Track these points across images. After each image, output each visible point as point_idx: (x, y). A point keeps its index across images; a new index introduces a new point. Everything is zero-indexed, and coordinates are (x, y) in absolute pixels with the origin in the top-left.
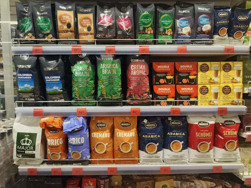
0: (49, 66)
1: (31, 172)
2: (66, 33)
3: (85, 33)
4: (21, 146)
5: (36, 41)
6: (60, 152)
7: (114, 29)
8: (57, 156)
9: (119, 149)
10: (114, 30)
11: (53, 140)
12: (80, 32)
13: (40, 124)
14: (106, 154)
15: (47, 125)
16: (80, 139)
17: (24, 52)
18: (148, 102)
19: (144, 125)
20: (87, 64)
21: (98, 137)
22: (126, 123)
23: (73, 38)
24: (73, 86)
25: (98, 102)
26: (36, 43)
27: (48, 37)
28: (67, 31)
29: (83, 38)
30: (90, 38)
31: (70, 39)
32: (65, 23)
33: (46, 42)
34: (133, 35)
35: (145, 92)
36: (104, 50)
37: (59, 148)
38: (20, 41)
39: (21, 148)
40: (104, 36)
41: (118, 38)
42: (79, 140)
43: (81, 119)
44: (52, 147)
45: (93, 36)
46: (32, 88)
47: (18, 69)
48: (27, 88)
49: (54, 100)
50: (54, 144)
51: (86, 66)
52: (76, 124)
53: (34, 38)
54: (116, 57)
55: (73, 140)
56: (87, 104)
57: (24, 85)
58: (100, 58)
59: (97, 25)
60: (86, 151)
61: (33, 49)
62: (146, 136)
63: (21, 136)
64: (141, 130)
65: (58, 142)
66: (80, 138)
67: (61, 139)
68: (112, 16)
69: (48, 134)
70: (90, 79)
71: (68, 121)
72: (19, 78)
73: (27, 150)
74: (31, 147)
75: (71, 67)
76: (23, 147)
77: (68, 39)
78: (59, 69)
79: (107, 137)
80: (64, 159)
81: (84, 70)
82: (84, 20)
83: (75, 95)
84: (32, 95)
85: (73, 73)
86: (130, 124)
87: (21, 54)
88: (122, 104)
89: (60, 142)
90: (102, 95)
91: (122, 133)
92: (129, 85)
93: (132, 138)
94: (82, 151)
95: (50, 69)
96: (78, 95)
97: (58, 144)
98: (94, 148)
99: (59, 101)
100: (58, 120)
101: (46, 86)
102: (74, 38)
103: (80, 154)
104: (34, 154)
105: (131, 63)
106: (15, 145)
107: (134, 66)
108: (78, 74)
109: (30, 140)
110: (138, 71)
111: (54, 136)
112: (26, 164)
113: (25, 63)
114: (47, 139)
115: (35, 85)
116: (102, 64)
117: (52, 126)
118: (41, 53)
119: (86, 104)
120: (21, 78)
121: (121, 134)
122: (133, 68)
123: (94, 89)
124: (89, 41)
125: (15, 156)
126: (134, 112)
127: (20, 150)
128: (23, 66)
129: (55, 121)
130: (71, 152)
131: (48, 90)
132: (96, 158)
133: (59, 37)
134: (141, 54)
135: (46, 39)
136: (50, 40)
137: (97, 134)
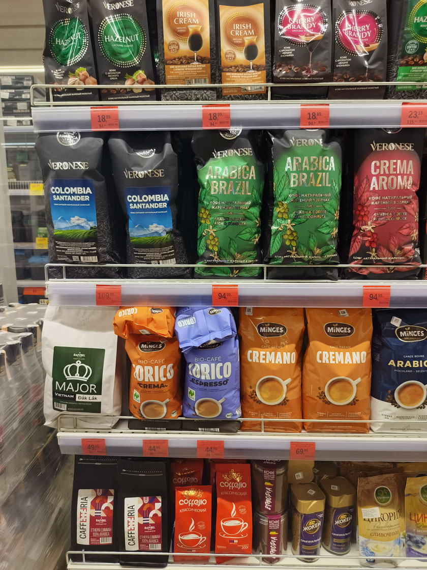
0: (139, 164)
1: (89, 447)
2: (184, 66)
3: (239, 63)
4: (64, 383)
5: (99, 90)
6: (168, 400)
7: (326, 52)
8: (158, 409)
9: (322, 396)
10: (326, 54)
11: (151, 368)
12: (225, 61)
13: (115, 325)
14: (284, 407)
15: (136, 328)
16: (222, 368)
17: (66, 125)
18: (411, 270)
19: (392, 331)
20: (243, 158)
21: (264, 362)
22: (340, 325)
23: (205, 82)
24: (203, 222)
25: (267, 267)
26: (97, 96)
27: (134, 77)
28: (189, 60)
29: (233, 80)
30: (254, 80)
31: (195, 82)
32: (185, 34)
33: (128, 95)
34: (382, 68)
35: (408, 239)
36: (297, 115)
37: (165, 389)
38: (55, 91)
39: (66, 388)
40: (298, 74)
41: (336, 78)
42: (218, 369)
43: (225, 314)
44: (146, 387)
45: (263, 73)
46: (92, 228)
47: (52, 174)
48: (77, 228)
49: (149, 262)
50: (152, 380)
51: (242, 165)
52: (211, 328)
53: (94, 83)
54: (330, 135)
55: (202, 370)
56: (238, 272)
57: (69, 220)
58: (282, 139)
59: (276, 39)
60: (233, 397)
61: (92, 116)
62: (399, 362)
63: (63, 356)
64: (384, 345)
65: (162, 374)
66: (220, 365)
67: (171, 365)
68: (321, 11)
69: (135, 353)
70: (249, 203)
71: (187, 318)
72: (56, 198)
73: (79, 392)
74: (91, 385)
75: (198, 167)
76: (70, 384)
77: (190, 83)
78: (166, 174)
79: (289, 363)
80: (174, 416)
81: (235, 177)
82: (237, 26)
83: (207, 249)
84: (92, 246)
85: (206, 183)
86: (352, 329)
87: (58, 131)
88: (336, 273)
89: (168, 375)
90: (284, 250)
91: (332, 353)
92: (360, 218)
93: (358, 366)
94: (226, 399)
95: (141, 174)
96: (216, 249)
97: (164, 379)
98: (252, 390)
99: (162, 265)
100: (163, 314)
101: (130, 222)
102: (207, 80)
103: (220, 406)
104: (100, 403)
105: (371, 155)
106: (49, 380)
107: (382, 162)
108: (218, 187)
109: (87, 367)
110: (392, 179)
111: (152, 357)
112: (76, 427)
113: (70, 154)
114: (134, 365)
115: (99, 221)
116: (289, 159)
117: (147, 332)
118: (116, 125)
119: (235, 272)
120: (62, 198)
121: (327, 356)
122: (378, 170)
123: (257, 232)
124: (249, 89)
125: (49, 407)
126: (372, 296)
127: (62, 392)
128: (65, 166)
129: (155, 317)
130: (196, 401)
131: (135, 233)
132: (256, 416)
133: (165, 79)
134: (404, 129)
135: (127, 85)
136: (138, 87)
137: (262, 353)
